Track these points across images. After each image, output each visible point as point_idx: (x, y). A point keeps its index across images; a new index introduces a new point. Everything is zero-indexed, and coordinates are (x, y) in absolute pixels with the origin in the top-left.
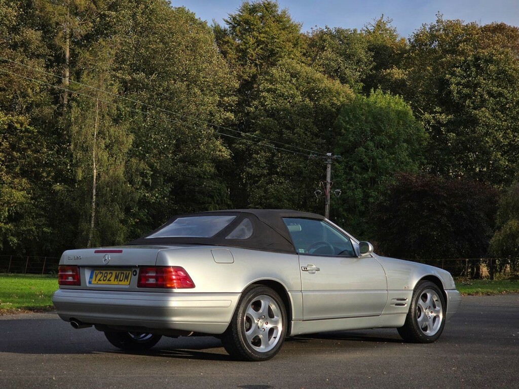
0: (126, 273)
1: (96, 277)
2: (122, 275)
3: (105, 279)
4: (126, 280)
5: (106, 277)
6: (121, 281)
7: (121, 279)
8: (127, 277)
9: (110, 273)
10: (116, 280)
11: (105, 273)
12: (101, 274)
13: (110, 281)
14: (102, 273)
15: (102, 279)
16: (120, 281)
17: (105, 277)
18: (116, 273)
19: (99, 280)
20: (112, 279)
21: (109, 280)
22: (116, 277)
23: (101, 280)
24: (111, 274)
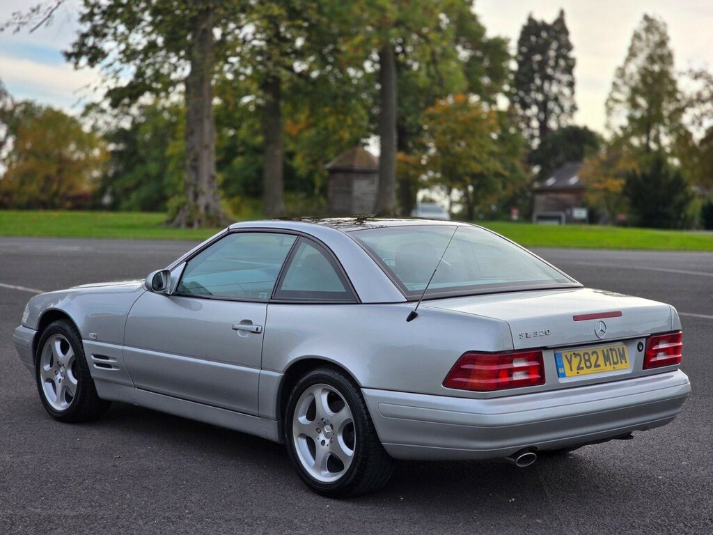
0: (618, 349)
1: (570, 362)
2: (614, 352)
3: (588, 364)
4: (623, 361)
5: (589, 360)
6: (617, 363)
7: (615, 361)
8: (623, 356)
9: (592, 354)
10: (608, 363)
11: (585, 354)
12: (578, 357)
13: (599, 366)
14: (579, 355)
15: (582, 365)
16: (614, 363)
17: (586, 361)
18: (603, 351)
19: (579, 368)
20: (601, 362)
21: (597, 366)
22: (606, 359)
23: (582, 368)
24: (595, 355)
